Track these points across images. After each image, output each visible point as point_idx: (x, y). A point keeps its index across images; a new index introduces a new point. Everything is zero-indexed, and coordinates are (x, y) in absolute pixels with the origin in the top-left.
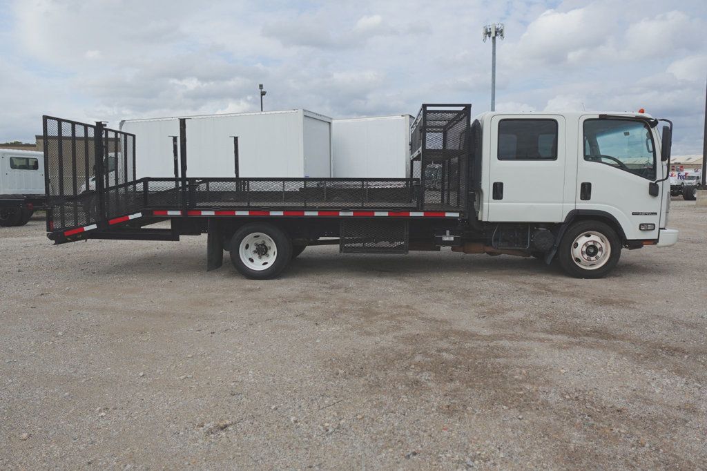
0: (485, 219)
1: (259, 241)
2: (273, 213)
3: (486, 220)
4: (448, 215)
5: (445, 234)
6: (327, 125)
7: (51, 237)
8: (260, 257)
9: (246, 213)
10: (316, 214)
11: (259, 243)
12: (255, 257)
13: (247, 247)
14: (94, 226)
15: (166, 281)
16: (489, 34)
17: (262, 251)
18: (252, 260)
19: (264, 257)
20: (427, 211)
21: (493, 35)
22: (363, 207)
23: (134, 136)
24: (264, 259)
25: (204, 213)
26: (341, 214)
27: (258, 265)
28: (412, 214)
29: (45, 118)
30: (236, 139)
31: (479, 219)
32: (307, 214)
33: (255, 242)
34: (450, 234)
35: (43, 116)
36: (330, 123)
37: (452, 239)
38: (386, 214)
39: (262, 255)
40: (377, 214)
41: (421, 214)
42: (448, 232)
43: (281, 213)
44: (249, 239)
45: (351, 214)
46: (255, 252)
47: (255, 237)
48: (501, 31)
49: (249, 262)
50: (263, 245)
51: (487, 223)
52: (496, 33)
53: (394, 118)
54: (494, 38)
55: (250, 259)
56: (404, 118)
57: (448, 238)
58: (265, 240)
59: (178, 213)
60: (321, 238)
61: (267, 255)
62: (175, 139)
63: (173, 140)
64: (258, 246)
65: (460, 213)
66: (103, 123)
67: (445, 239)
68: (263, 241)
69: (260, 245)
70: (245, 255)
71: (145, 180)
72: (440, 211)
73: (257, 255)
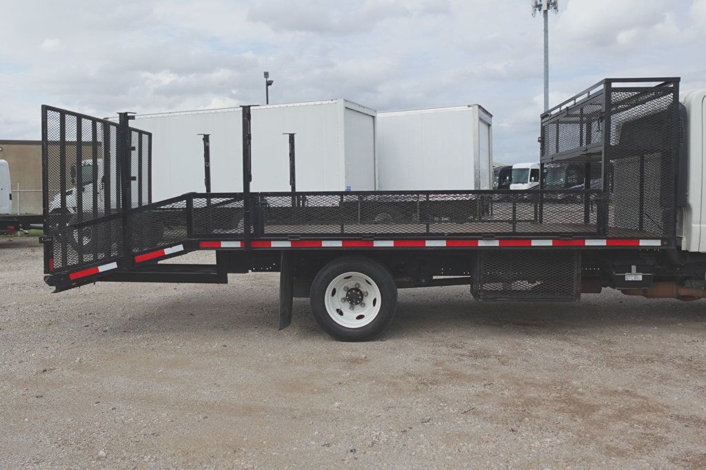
0: (694, 249)
1: (351, 284)
2: (377, 244)
3: (697, 251)
4: (643, 243)
5: (630, 271)
6: (371, 119)
7: (50, 282)
8: (352, 307)
9: (339, 244)
10: (443, 243)
11: (350, 287)
12: (345, 307)
13: (334, 292)
14: (113, 265)
15: (216, 345)
16: (539, 6)
17: (355, 297)
18: (341, 313)
19: (358, 307)
20: (614, 238)
21: (544, 7)
22: (514, 233)
23: (150, 135)
24: (359, 311)
25: (275, 244)
26: (481, 243)
27: (349, 320)
28: (589, 243)
29: (45, 109)
30: (292, 136)
31: (683, 248)
32: (429, 244)
33: (345, 285)
34: (637, 272)
35: (42, 106)
36: (373, 117)
37: (640, 278)
38: (549, 243)
39: (357, 304)
40: (535, 243)
41: (603, 243)
42: (634, 268)
43: (390, 244)
44: (339, 283)
45: (496, 243)
46: (344, 300)
47: (345, 278)
48: (555, 4)
49: (337, 315)
50: (357, 289)
51: (698, 254)
52: (548, 5)
53: (458, 109)
54: (546, 12)
55: (338, 310)
56: (471, 108)
57: (634, 276)
58: (360, 283)
59: (237, 244)
60: (434, 277)
61: (363, 305)
62: (206, 138)
63: (203, 139)
64: (349, 290)
65: (663, 240)
66: (129, 115)
67: (630, 277)
68: (357, 284)
69: (352, 289)
70: (332, 304)
71: (189, 197)
72: (632, 238)
73: (347, 304)
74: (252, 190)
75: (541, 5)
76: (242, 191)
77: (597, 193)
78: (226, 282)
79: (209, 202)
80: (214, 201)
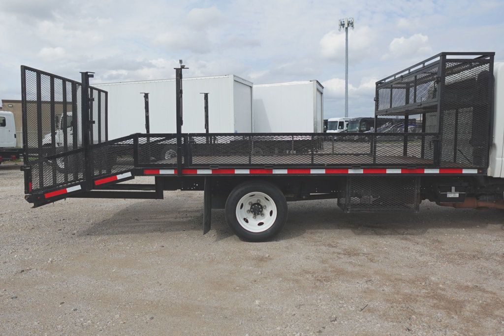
0: (496, 175)
1: (254, 200)
2: (276, 172)
3: (499, 177)
4: (465, 171)
5: (450, 191)
7: (29, 200)
8: (255, 217)
9: (247, 172)
10: (323, 172)
11: (253, 202)
12: (250, 217)
13: (242, 207)
14: (78, 187)
15: (156, 246)
16: (343, 25)
17: (257, 210)
18: (247, 221)
19: (259, 217)
20: (444, 168)
21: (346, 26)
22: (374, 164)
23: (106, 93)
24: (260, 219)
25: (200, 172)
26: (351, 172)
27: (253, 226)
28: (427, 171)
29: (24, 69)
30: (206, 96)
32: (313, 172)
33: (250, 201)
34: (455, 191)
35: (22, 66)
37: (457, 195)
38: (399, 171)
39: (258, 214)
40: (389, 171)
41: (437, 171)
42: (453, 188)
43: (285, 172)
44: (246, 200)
45: (361, 171)
46: (249, 211)
47: (250, 196)
48: (352, 23)
49: (244, 222)
50: (258, 204)
51: (499, 179)
52: (348, 24)
55: (245, 219)
57: (453, 194)
58: (261, 199)
59: (172, 172)
60: (311, 194)
61: (262, 215)
62: (146, 96)
63: (145, 96)
64: (252, 205)
65: (479, 169)
66: (89, 74)
67: (450, 195)
68: (258, 200)
69: (255, 204)
70: (241, 215)
71: (136, 136)
72: (458, 168)
73: (252, 215)
74: (183, 132)
75: (344, 24)
76: (175, 132)
77: (434, 135)
78: (161, 197)
79: (148, 140)
80: (152, 139)
